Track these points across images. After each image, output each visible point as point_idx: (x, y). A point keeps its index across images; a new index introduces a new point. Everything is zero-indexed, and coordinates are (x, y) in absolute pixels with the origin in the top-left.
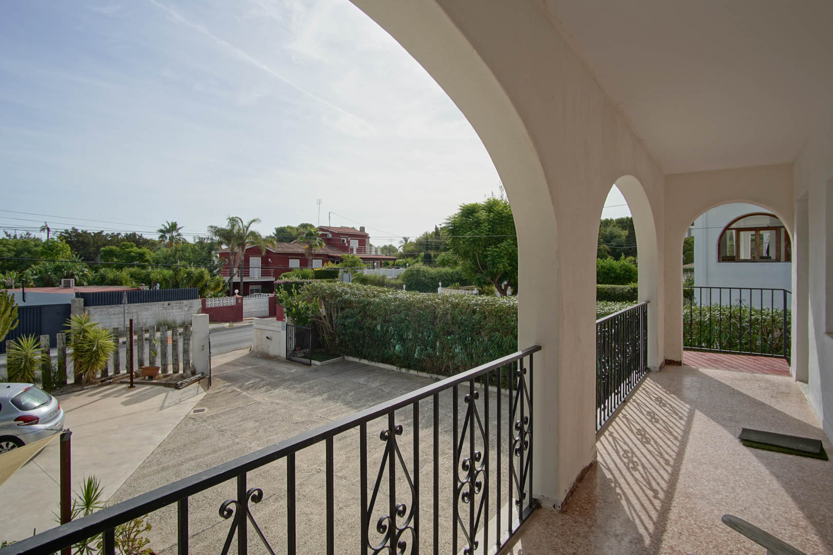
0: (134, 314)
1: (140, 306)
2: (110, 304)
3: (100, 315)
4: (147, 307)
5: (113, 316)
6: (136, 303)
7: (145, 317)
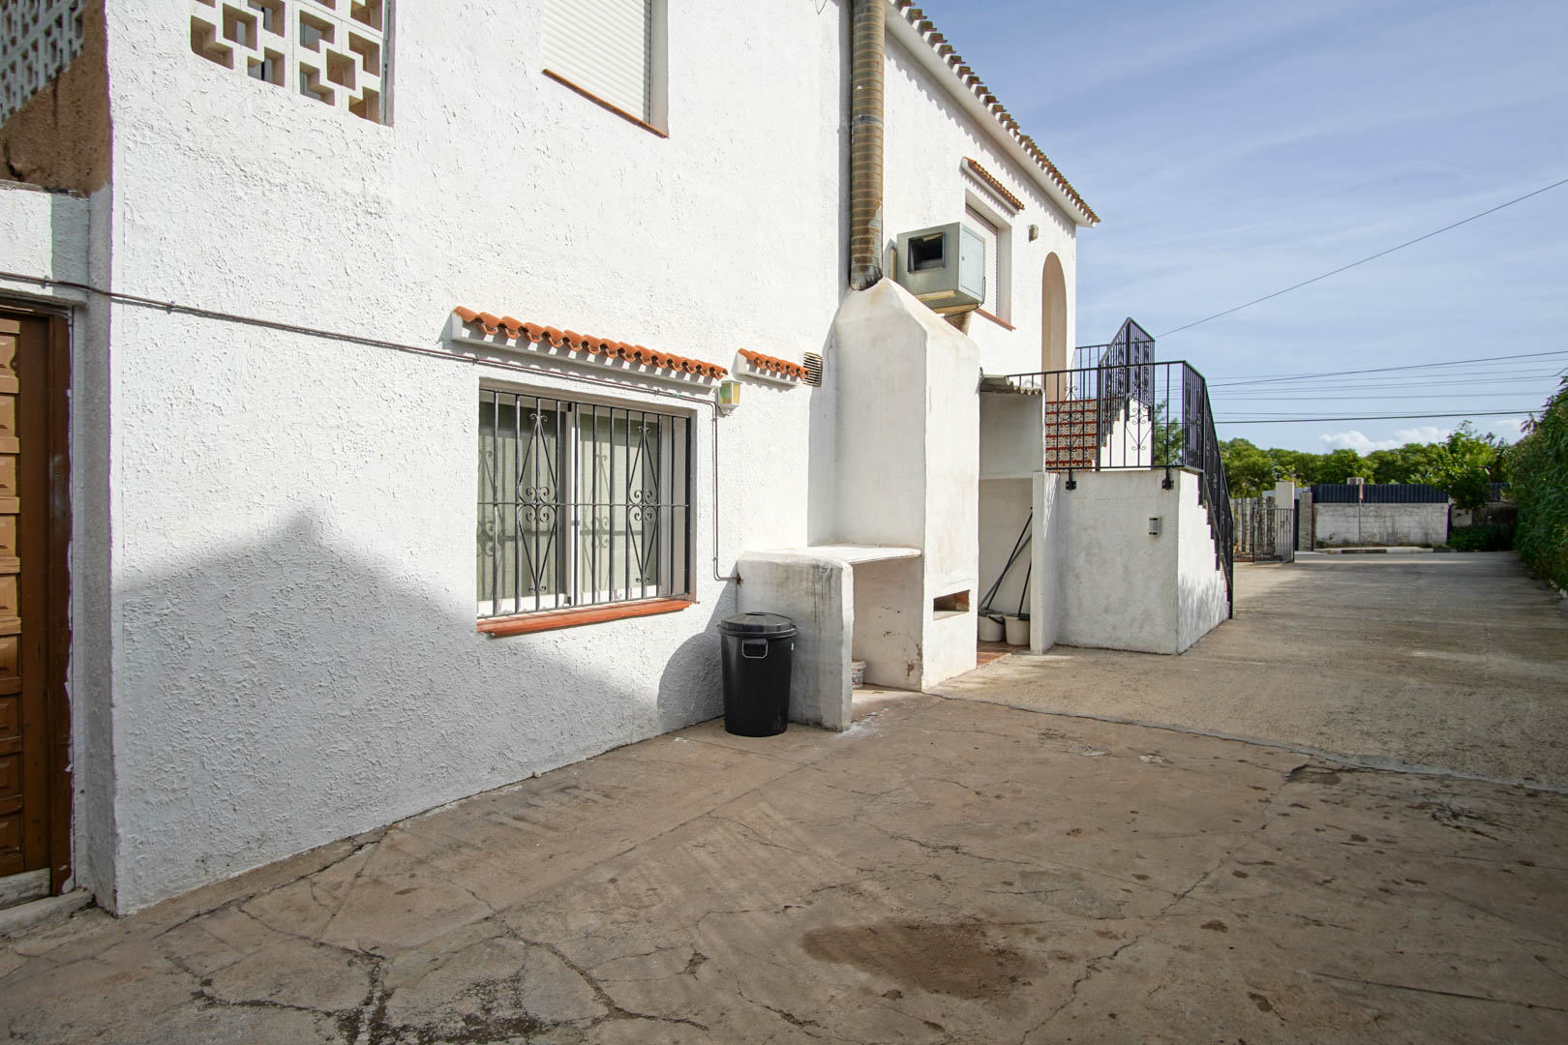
0: (1388, 519)
1: (1398, 508)
2: (1349, 502)
3: (1333, 515)
4: (1411, 509)
5: (1352, 519)
6: (1392, 502)
7: (1407, 525)
